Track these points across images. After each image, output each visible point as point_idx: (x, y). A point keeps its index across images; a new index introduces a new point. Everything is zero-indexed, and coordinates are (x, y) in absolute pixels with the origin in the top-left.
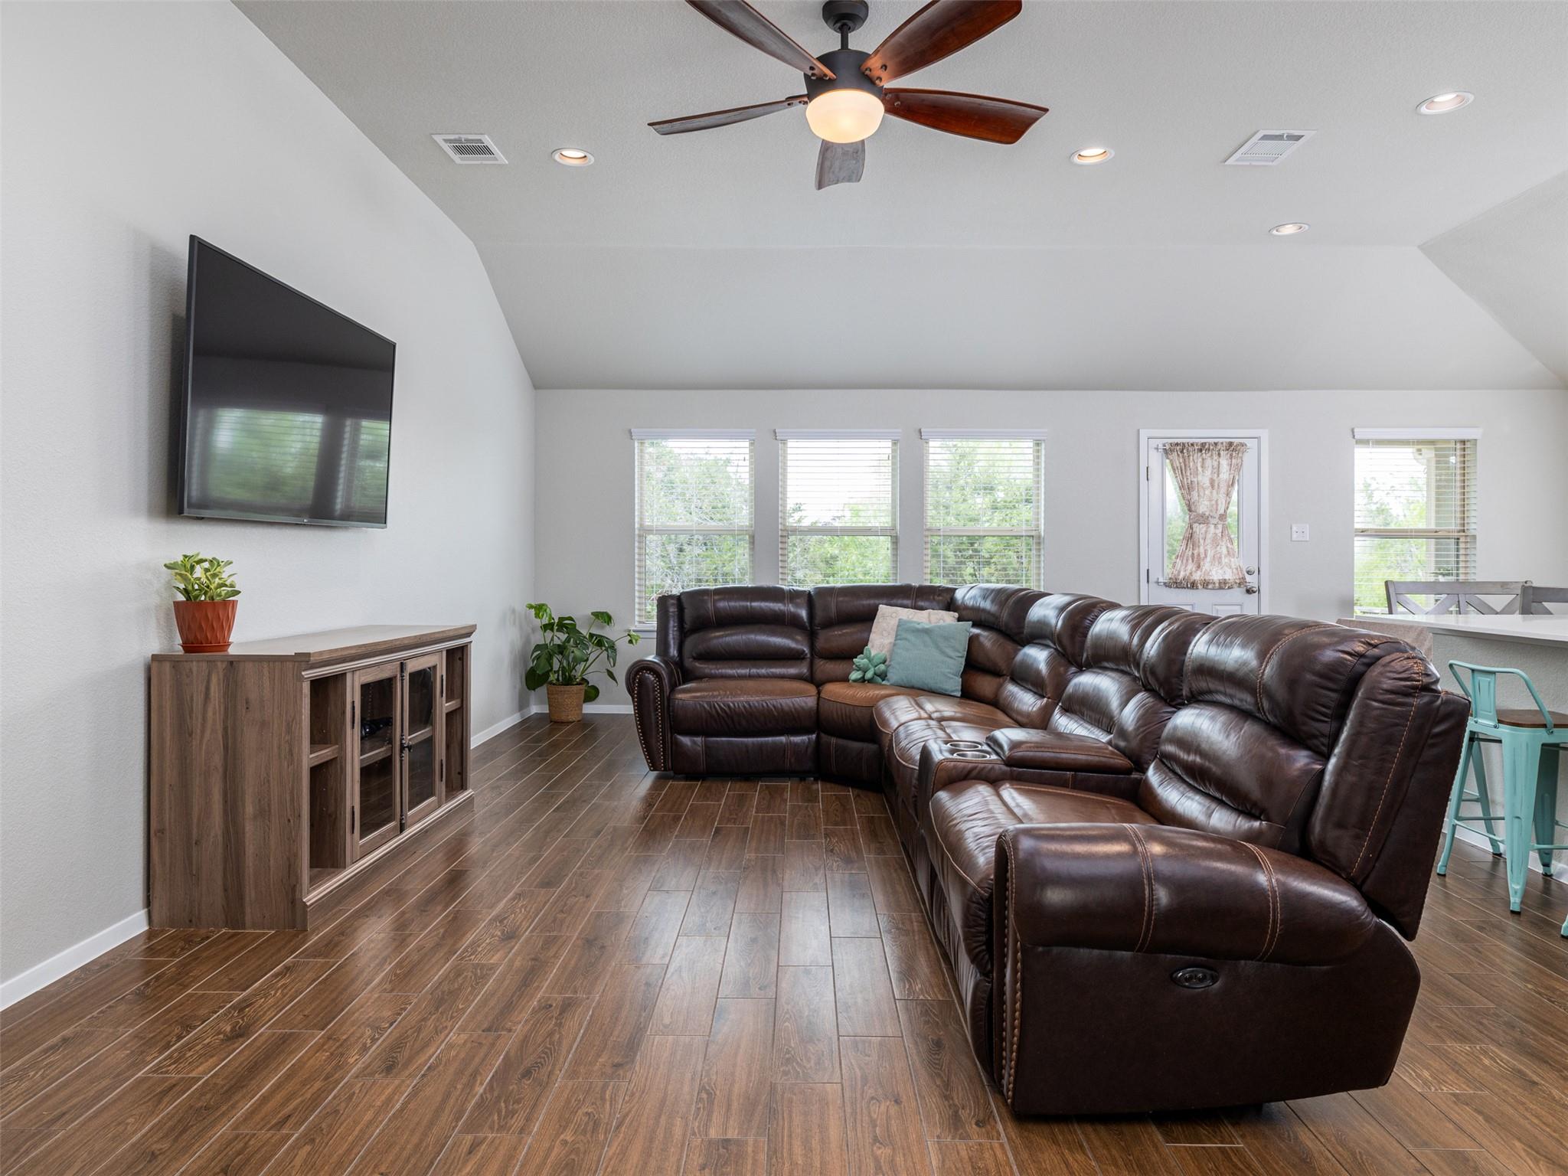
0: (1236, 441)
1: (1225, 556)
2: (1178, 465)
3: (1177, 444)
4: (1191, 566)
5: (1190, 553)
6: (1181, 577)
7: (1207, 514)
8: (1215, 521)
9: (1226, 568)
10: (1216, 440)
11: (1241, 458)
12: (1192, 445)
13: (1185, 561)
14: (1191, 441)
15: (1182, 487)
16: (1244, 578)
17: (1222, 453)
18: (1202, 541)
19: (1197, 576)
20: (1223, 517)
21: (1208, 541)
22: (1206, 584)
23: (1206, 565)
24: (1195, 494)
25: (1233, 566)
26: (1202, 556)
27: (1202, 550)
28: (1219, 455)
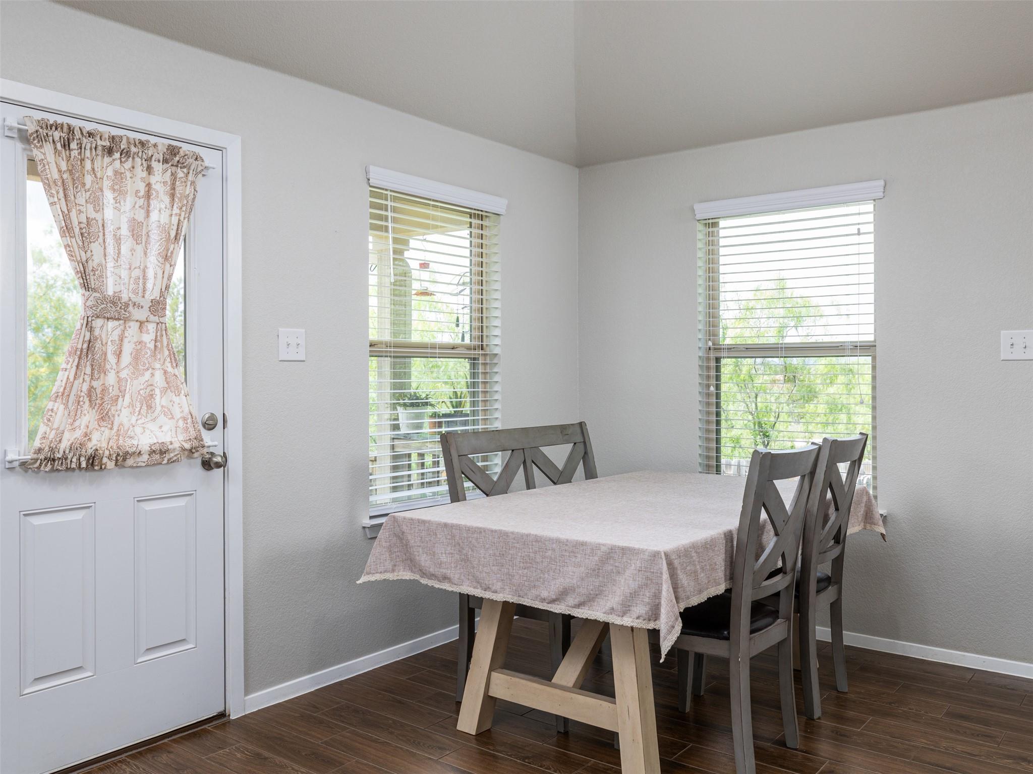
0: (185, 148)
1: (164, 391)
2: (56, 175)
3: (56, 126)
4: (88, 417)
5: (85, 387)
6: (64, 445)
7: (125, 297)
8: (141, 314)
9: (162, 419)
10: (144, 137)
11: (193, 183)
12: (90, 134)
13: (72, 407)
14: (89, 127)
15: (66, 230)
16: (199, 438)
17: (154, 164)
18: (112, 359)
19: (100, 440)
20: (158, 307)
21: (126, 358)
22: (122, 459)
23: (124, 416)
24: (96, 247)
25: (178, 415)
26: (114, 392)
27: (111, 379)
28: (149, 169)
